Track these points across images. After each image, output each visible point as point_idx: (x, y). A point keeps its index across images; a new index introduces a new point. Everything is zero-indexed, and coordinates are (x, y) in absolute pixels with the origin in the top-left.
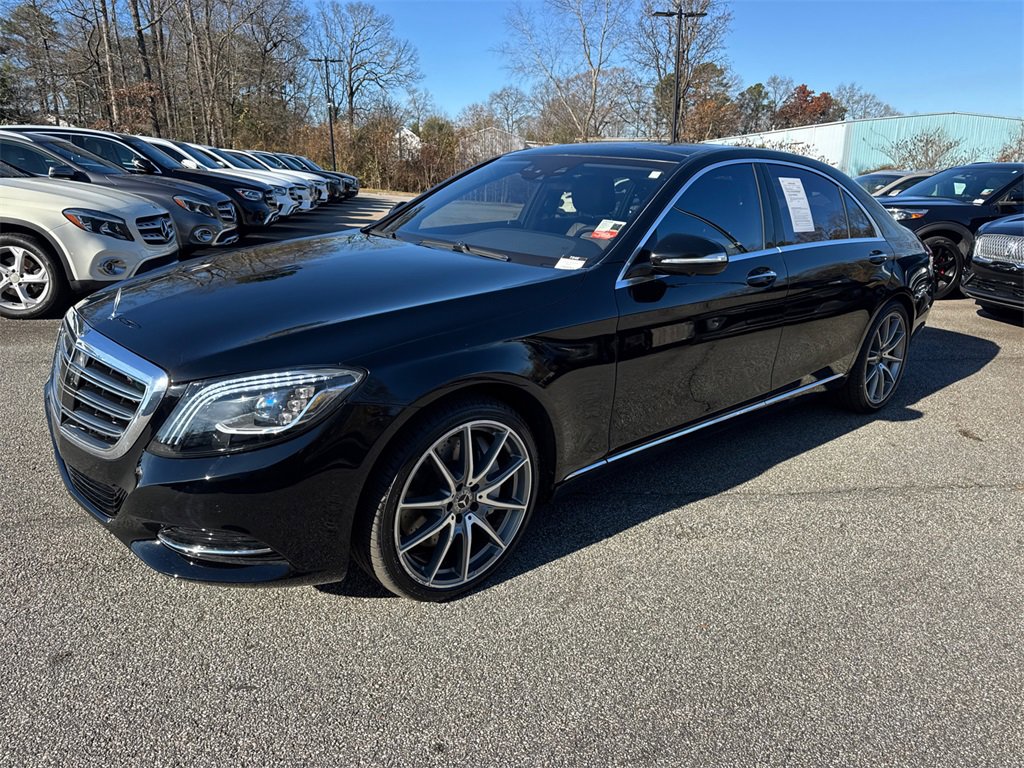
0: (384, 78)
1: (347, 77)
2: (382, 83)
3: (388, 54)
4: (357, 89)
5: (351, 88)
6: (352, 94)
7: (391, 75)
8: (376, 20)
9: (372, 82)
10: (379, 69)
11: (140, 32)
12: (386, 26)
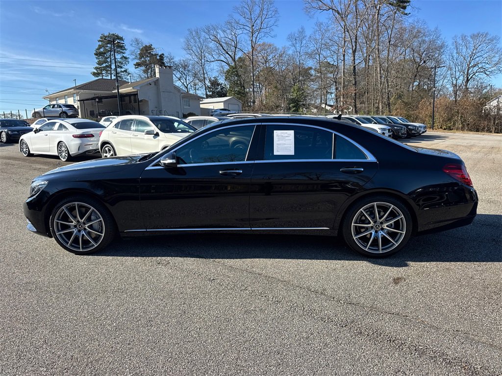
0: (490, 70)
1: (466, 73)
2: (488, 73)
3: (494, 56)
4: (471, 77)
5: (468, 78)
6: (468, 80)
7: (495, 68)
8: (488, 40)
9: (482, 73)
10: (487, 66)
11: (354, 67)
12: (494, 41)
